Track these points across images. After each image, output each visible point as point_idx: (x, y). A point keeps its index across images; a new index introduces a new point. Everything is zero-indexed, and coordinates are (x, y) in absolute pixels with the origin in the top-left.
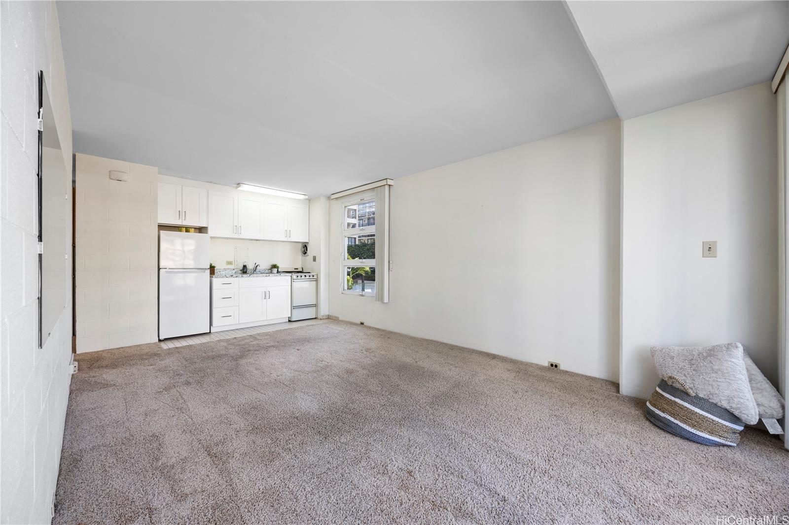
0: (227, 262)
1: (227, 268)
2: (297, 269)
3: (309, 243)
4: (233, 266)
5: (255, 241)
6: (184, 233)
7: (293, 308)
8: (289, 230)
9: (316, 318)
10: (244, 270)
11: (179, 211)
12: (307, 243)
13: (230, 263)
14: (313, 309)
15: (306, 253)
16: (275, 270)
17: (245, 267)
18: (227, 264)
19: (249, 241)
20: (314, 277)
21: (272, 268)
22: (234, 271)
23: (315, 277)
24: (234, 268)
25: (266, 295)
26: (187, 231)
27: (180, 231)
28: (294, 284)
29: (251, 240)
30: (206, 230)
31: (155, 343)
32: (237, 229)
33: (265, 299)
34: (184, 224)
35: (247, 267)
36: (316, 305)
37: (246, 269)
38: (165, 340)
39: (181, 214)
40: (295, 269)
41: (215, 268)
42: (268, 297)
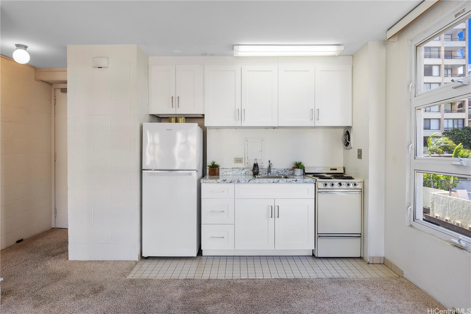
0: (235, 158)
1: (236, 167)
3: (353, 128)
4: (243, 164)
6: (173, 125)
7: (318, 236)
8: (316, 108)
9: (360, 258)
10: (256, 171)
11: (172, 97)
12: (350, 127)
13: (238, 160)
14: (357, 242)
15: (348, 143)
16: (299, 172)
17: (256, 165)
18: (235, 162)
19: (264, 130)
20: (357, 187)
21: (294, 168)
22: (243, 172)
23: (359, 186)
24: (245, 167)
25: (274, 213)
26: (177, 121)
27: (170, 122)
29: (267, 128)
30: (203, 117)
31: (136, 263)
32: (240, 113)
33: (272, 217)
34: (177, 113)
35: (259, 167)
36: (360, 236)
37: (258, 169)
38: (148, 258)
39: (175, 100)
40: (331, 169)
41: (220, 167)
42: (277, 215)
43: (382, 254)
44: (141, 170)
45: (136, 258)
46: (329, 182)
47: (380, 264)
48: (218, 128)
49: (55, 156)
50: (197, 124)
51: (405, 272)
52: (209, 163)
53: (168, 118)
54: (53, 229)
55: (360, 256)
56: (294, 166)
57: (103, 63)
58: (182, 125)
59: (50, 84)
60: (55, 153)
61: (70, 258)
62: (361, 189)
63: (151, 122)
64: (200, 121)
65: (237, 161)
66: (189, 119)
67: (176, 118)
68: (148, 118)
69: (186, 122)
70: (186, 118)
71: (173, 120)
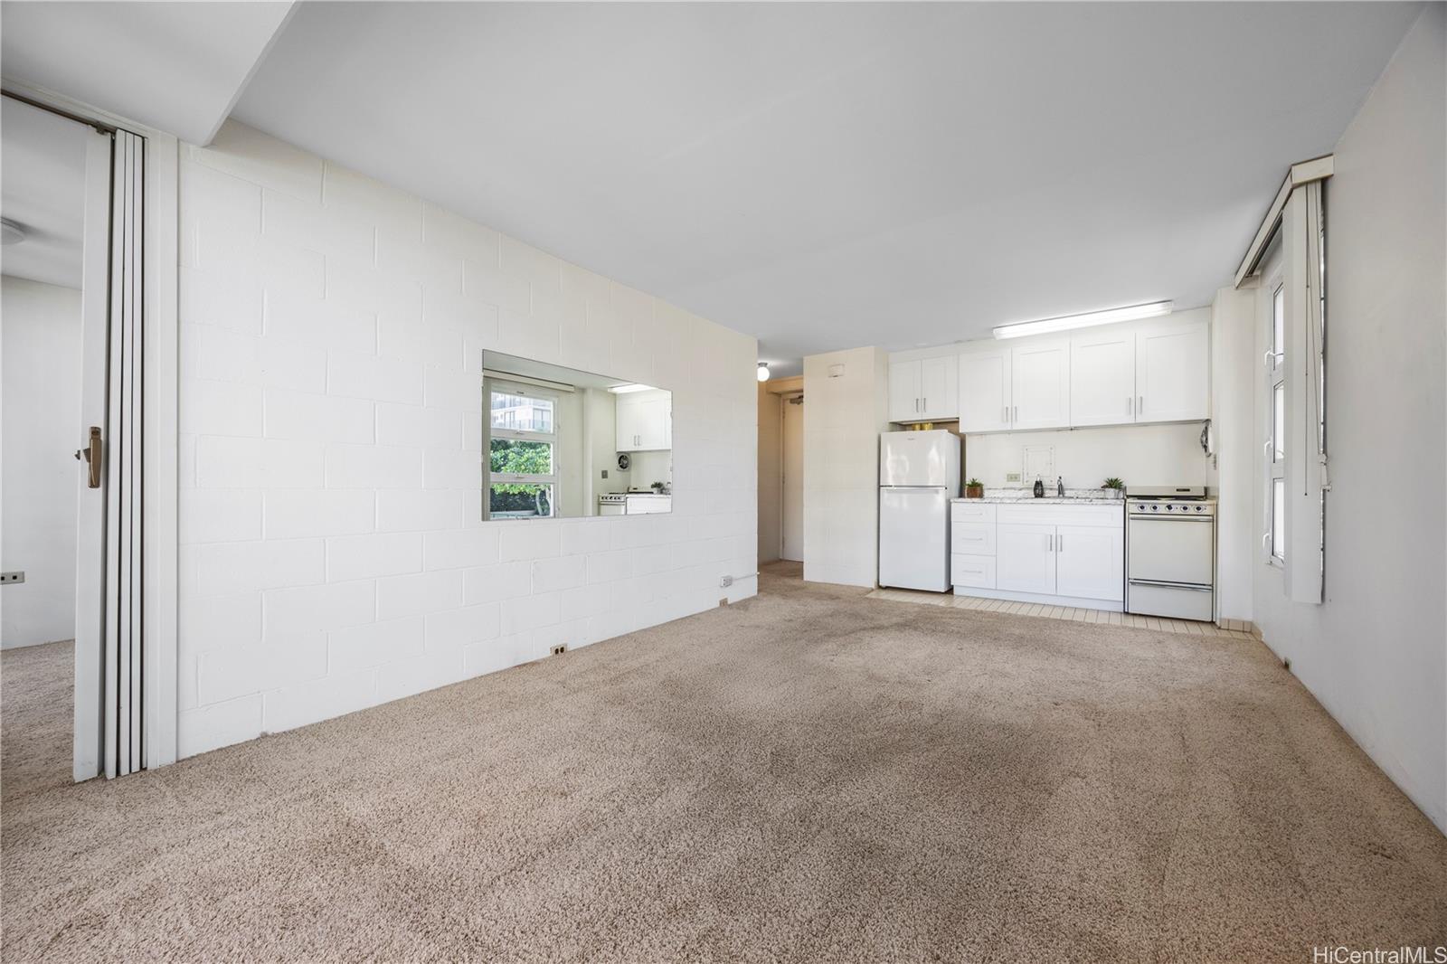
0: (1008, 475)
1: (1009, 486)
2: (1188, 490)
3: (1212, 420)
4: (1021, 482)
5: (1069, 432)
6: (917, 433)
7: (1128, 582)
8: (1139, 396)
9: (1212, 623)
10: (1039, 489)
11: (918, 400)
12: (1207, 421)
13: (1013, 478)
14: (1202, 596)
17: (1039, 484)
18: (1008, 481)
20: (1203, 512)
22: (1021, 493)
23: (1207, 512)
24: (1022, 486)
25: (1055, 544)
26: (922, 428)
27: (914, 430)
28: (1132, 524)
29: (1059, 430)
30: (956, 422)
31: (872, 590)
32: (1009, 413)
33: (1051, 549)
34: (924, 418)
35: (1044, 487)
36: (1212, 588)
37: (1042, 489)
38: (887, 588)
39: (920, 403)
40: (1178, 490)
41: (984, 487)
42: (1059, 548)
43: (1248, 617)
44: (879, 487)
45: (873, 585)
46: (1149, 504)
47: (1243, 632)
48: (982, 434)
49: (784, 477)
50: (946, 431)
51: (1263, 635)
52: (968, 481)
53: (911, 425)
54: (781, 560)
55: (1210, 620)
56: (1105, 484)
57: (839, 371)
58: (929, 432)
59: (779, 395)
60: (784, 474)
61: (805, 579)
62: (1213, 516)
63: (892, 431)
64: (953, 427)
65: (1011, 478)
66: (938, 424)
67: (921, 424)
68: (887, 426)
69: (934, 428)
70: (934, 423)
71: (917, 427)
